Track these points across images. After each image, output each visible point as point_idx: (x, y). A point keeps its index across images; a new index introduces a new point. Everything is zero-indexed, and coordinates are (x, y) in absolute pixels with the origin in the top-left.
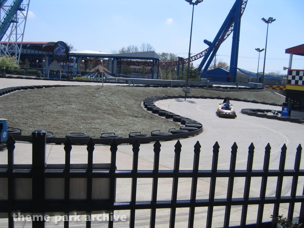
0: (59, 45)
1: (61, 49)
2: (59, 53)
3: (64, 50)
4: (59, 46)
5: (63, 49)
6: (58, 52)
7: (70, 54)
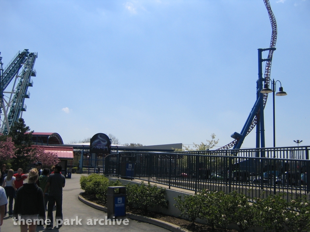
0: (99, 137)
1: (101, 141)
2: (99, 146)
3: (106, 143)
4: (99, 139)
5: (104, 142)
6: (97, 145)
7: (112, 147)
